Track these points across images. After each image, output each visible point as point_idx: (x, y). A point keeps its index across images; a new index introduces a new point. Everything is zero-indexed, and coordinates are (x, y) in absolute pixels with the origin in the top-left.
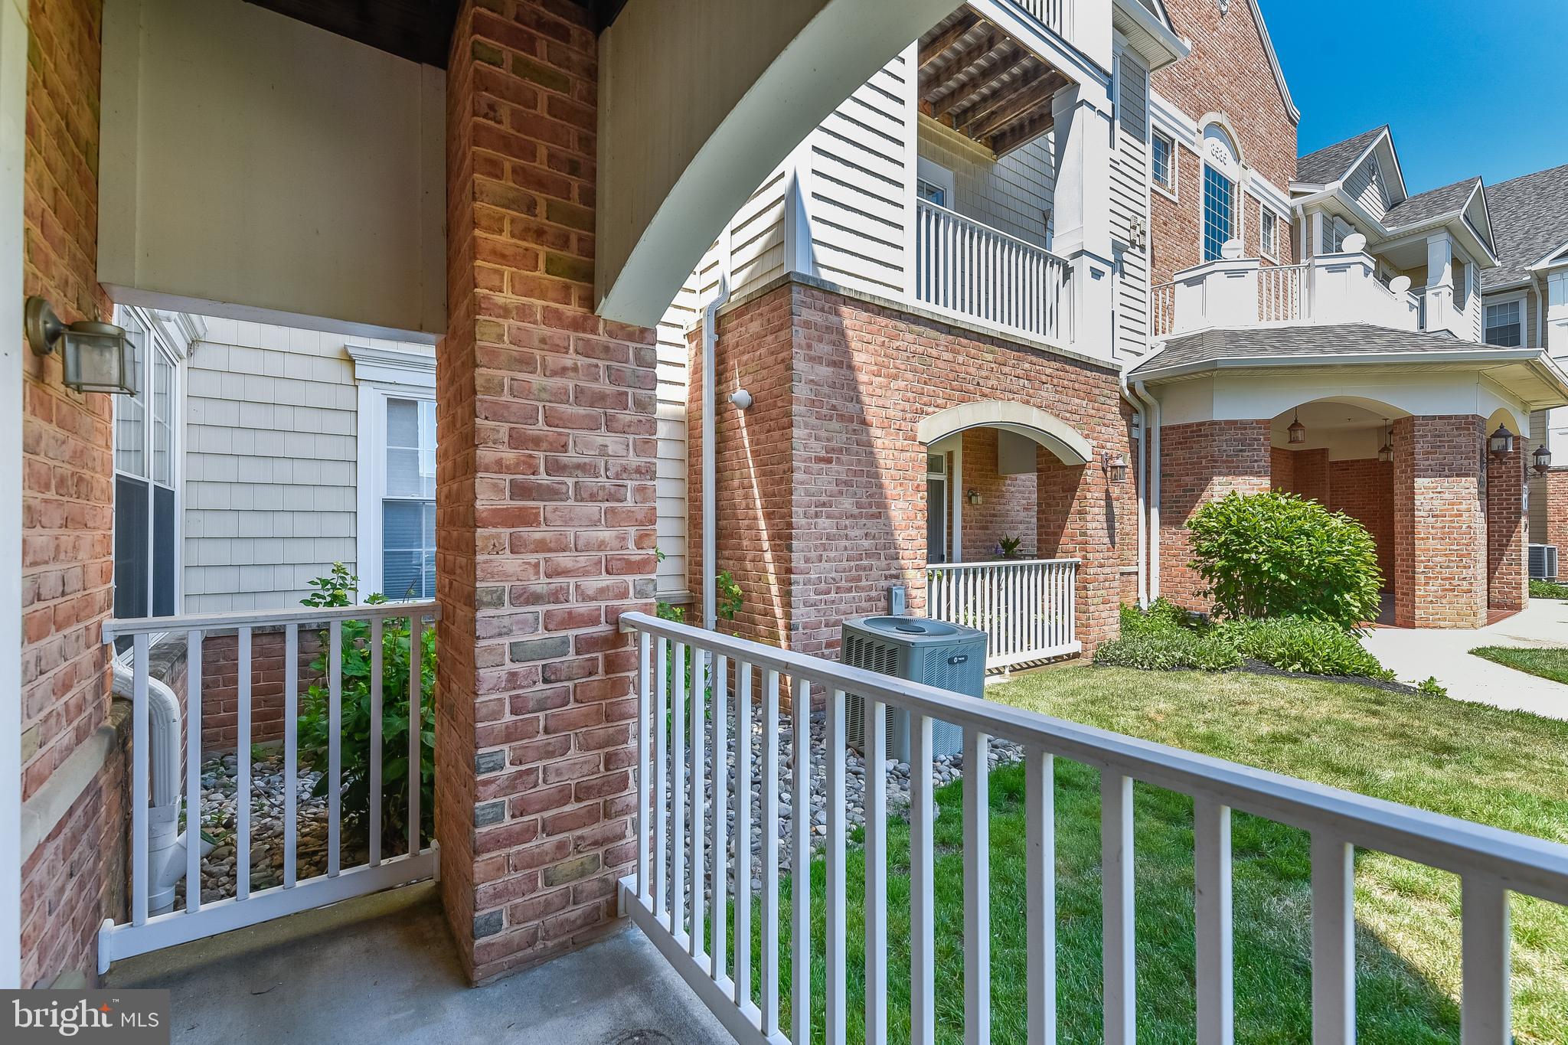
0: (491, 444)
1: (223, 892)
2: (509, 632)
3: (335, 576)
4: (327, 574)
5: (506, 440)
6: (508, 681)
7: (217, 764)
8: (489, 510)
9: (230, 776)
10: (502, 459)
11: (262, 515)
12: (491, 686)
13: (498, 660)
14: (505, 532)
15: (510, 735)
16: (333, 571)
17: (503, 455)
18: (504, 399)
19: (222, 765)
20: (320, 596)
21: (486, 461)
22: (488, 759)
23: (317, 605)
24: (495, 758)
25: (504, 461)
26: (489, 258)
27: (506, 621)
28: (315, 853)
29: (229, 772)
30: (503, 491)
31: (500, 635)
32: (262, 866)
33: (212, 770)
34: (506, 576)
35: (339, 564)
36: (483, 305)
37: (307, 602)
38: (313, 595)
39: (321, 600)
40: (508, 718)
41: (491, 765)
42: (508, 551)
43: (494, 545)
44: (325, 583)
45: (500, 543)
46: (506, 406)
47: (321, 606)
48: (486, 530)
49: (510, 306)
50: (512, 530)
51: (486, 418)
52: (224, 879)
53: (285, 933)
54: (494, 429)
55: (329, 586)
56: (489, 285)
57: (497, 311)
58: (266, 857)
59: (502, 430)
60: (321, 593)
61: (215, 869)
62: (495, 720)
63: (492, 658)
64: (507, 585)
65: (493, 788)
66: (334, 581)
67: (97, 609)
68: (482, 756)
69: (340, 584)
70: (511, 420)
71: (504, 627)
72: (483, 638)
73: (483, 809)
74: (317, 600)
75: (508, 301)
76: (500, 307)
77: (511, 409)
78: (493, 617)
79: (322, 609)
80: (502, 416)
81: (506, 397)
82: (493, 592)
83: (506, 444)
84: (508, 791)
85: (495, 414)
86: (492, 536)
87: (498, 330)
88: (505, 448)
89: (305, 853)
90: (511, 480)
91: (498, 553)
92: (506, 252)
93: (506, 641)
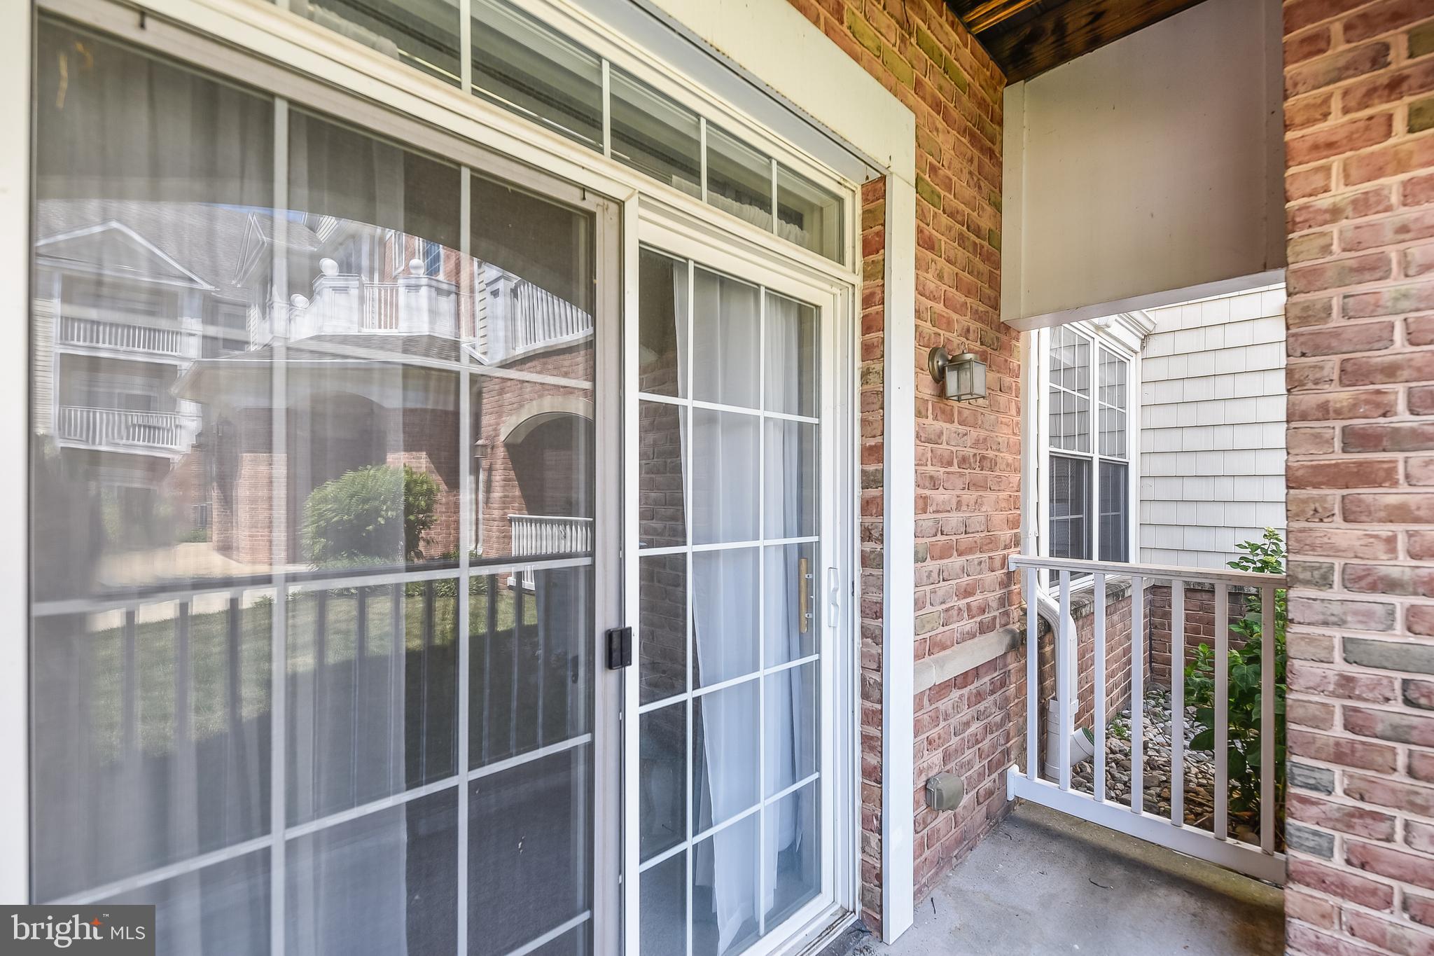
0: (1310, 385)
1: (1113, 795)
2: (1341, 623)
3: (1267, 541)
4: (1258, 539)
5: (1335, 376)
6: (1339, 685)
7: (1160, 695)
8: (1307, 467)
9: (1165, 709)
10: (1328, 402)
11: (1204, 480)
12: (1311, 684)
13: (1323, 654)
14: (1333, 496)
15: (1340, 756)
16: (1265, 535)
17: (1330, 397)
18: (1331, 325)
19: (1163, 698)
20: (1247, 560)
21: (1303, 407)
22: (1306, 773)
23: (1246, 568)
24: (1317, 775)
25: (1331, 404)
26: (1307, 158)
27: (1336, 609)
28: (1201, 805)
29: (1166, 706)
30: (1330, 442)
31: (1326, 623)
32: (1152, 791)
33: (1154, 699)
34: (1337, 551)
35: (1272, 528)
36: (1298, 219)
37: (1234, 565)
38: (1241, 558)
39: (1250, 564)
40: (1338, 731)
41: (1312, 781)
42: (1338, 518)
43: (1316, 510)
44: (1254, 547)
45: (1325, 508)
46: (1336, 334)
47: (1250, 571)
48: (1303, 491)
49: (1342, 204)
50: (1345, 492)
51: (1303, 355)
52: (1120, 786)
53: (1135, 852)
54: (1315, 367)
55: (1259, 551)
56: (1308, 190)
57: (1320, 218)
58: (1159, 786)
59: (1328, 366)
60: (1251, 557)
61: (1118, 775)
62: (1317, 727)
63: (1312, 649)
64: (1338, 564)
65: (1313, 811)
66: (1266, 547)
67: (1002, 546)
68: (1295, 765)
69: (1272, 551)
70: (1344, 350)
71: (1333, 615)
72: (1299, 623)
73: (1299, 829)
74: (1245, 564)
75: (1339, 198)
76: (1326, 211)
77: (1344, 336)
78: (1315, 600)
79: (1250, 572)
80: (1329, 347)
81: (1336, 321)
82: (1313, 569)
83: (1336, 382)
84: (1339, 826)
85: (1317, 347)
86: (1313, 499)
87: (1322, 241)
88: (1335, 386)
89: (1193, 800)
90: (1344, 429)
91: (1321, 520)
92: (1334, 139)
93: (1337, 634)
